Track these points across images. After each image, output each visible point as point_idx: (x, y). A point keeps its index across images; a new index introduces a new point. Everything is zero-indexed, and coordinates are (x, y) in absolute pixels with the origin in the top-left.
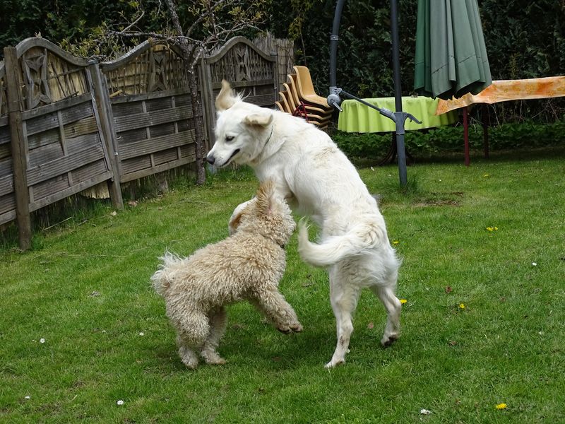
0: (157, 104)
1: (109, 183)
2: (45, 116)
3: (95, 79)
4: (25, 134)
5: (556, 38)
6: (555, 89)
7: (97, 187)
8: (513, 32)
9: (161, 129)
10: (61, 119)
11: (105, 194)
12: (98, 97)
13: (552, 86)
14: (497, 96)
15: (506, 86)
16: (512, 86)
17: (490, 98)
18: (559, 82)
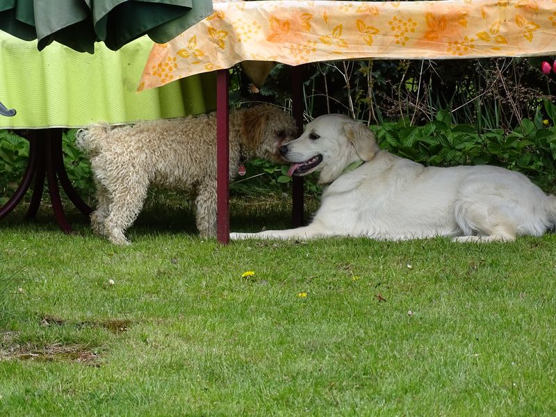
6: (472, 34)
13: (464, 24)
14: (312, 45)
15: (337, 18)
16: (354, 17)
17: (292, 49)
18: (484, 14)
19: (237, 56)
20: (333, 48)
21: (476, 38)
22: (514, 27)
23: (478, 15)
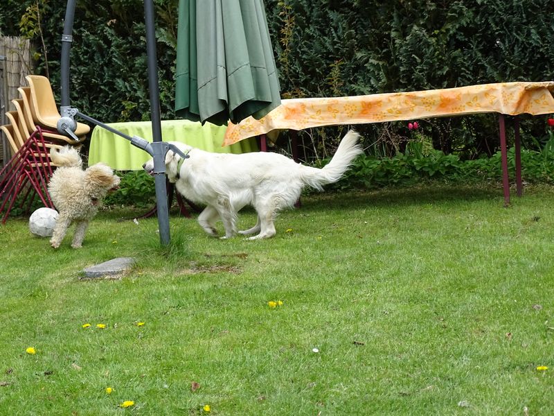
5: (394, 40)
6: (385, 110)
8: (336, 32)
13: (380, 106)
14: (306, 120)
15: (318, 106)
16: (326, 105)
17: (297, 122)
18: (390, 100)
19: (270, 127)
20: (317, 121)
21: (386, 112)
22: (405, 106)
23: (387, 101)
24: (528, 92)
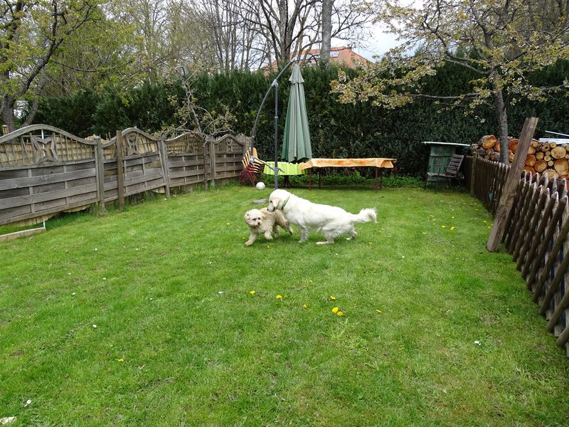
0: (189, 158)
1: (165, 187)
2: (136, 159)
3: (161, 146)
4: (125, 165)
5: (351, 144)
6: (344, 163)
7: (159, 188)
8: (335, 141)
9: (190, 167)
10: (143, 161)
11: (162, 191)
12: (162, 153)
18: (347, 161)
20: (325, 165)
24: (385, 161)
